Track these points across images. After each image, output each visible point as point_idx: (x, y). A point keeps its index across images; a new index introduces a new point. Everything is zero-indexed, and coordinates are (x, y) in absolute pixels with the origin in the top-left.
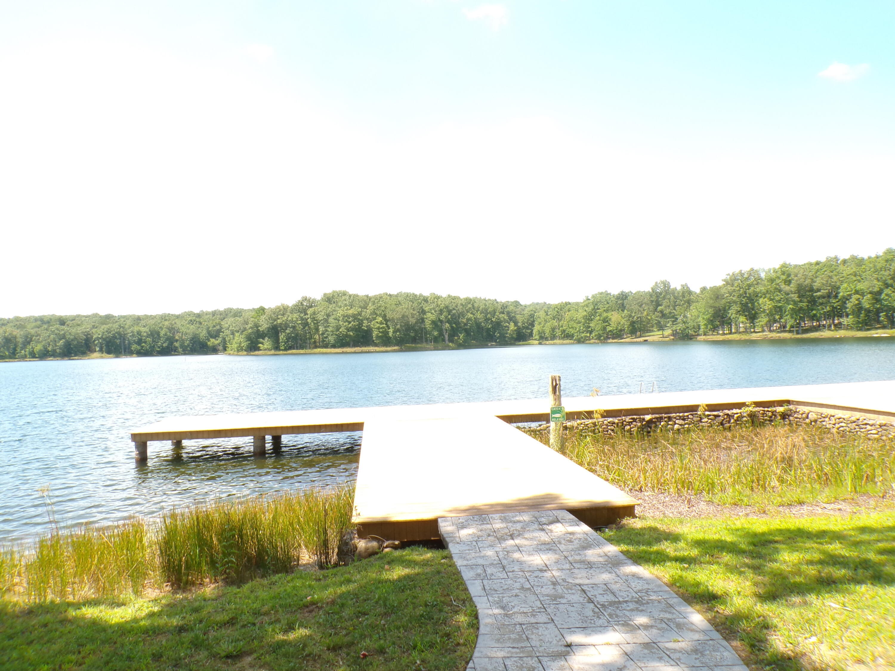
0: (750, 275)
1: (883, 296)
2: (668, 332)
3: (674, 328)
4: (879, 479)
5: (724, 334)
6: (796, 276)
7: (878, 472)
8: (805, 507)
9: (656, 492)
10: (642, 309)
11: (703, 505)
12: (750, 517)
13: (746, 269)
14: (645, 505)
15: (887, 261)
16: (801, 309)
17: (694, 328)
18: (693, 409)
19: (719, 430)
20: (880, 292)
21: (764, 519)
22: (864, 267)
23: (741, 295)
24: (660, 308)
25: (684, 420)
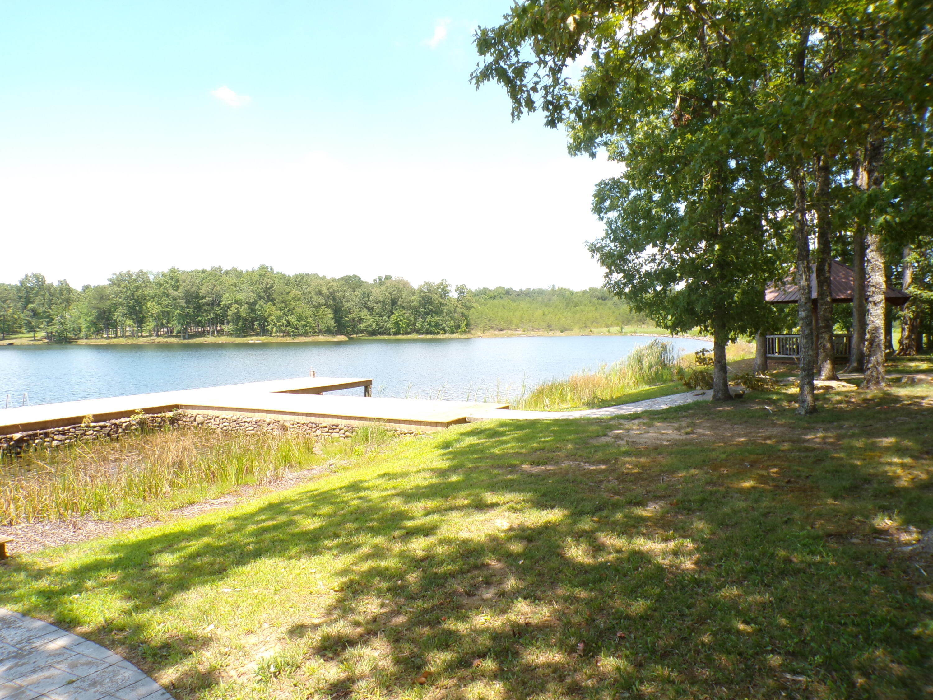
0: (139, 277)
1: (257, 307)
2: (41, 334)
3: (49, 330)
4: (256, 470)
5: (108, 338)
6: (184, 282)
7: (255, 463)
8: (195, 507)
9: (32, 522)
10: (6, 306)
11: (91, 526)
12: (143, 529)
13: (134, 270)
14: (18, 540)
15: (260, 276)
16: (188, 314)
17: (74, 330)
18: (75, 421)
19: (105, 441)
20: (254, 303)
21: (157, 527)
22: (242, 279)
23: (128, 297)
24: (30, 306)
25: (64, 434)
